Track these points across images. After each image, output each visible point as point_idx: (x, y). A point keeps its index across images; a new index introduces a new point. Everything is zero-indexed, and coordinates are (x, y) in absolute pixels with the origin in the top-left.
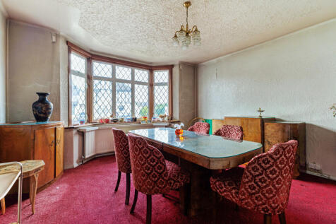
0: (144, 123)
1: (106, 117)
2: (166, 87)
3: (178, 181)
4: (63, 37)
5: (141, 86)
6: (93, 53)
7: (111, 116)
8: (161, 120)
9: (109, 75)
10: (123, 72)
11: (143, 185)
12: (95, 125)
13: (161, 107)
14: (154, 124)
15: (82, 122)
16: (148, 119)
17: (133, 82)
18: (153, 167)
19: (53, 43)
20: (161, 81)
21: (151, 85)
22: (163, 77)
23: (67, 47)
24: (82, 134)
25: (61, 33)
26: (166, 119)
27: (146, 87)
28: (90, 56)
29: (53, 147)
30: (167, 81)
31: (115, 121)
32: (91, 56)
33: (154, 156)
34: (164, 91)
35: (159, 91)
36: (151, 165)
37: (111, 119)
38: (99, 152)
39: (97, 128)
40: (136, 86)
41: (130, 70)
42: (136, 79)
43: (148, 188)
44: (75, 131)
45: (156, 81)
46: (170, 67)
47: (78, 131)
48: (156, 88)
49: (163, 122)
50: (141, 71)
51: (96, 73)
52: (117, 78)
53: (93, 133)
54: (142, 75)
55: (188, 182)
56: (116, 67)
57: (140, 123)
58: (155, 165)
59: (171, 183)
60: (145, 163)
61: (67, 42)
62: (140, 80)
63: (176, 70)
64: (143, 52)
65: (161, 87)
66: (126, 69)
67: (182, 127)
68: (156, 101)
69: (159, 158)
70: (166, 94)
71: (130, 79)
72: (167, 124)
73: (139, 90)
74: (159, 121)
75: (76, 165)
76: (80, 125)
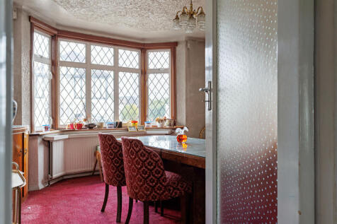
0: (133, 130)
1: (77, 122)
2: (167, 76)
3: (178, 189)
4: (25, 11)
5: (128, 74)
6: (60, 28)
7: (85, 120)
8: (158, 125)
9: (82, 59)
10: (102, 54)
11: (139, 191)
12: (63, 132)
13: (159, 106)
14: (148, 132)
15: (46, 128)
16: (138, 124)
17: (116, 69)
18: (151, 170)
19: (14, 20)
20: (159, 66)
21: (144, 72)
22: (162, 61)
23: (29, 23)
24: (48, 144)
25: (23, 7)
26: (166, 124)
27: (135, 75)
28: (56, 32)
29: (21, 157)
30: (167, 66)
31: (91, 127)
32: (58, 33)
33: (152, 159)
34: (163, 81)
35: (155, 81)
36: (149, 169)
37: (85, 123)
38: (69, 171)
39: (66, 136)
40: (121, 74)
41: (112, 50)
42: (121, 63)
43: (145, 194)
44: (39, 140)
45: (151, 66)
46: (172, 46)
47: (43, 140)
48: (151, 76)
49: (162, 128)
50: (128, 52)
51: (63, 56)
52: (94, 63)
53: (61, 144)
54: (130, 58)
55: (190, 191)
56: (92, 47)
57: (127, 130)
58: (153, 169)
59: (170, 190)
60: (141, 167)
61: (30, 18)
62: (127, 64)
63: (181, 51)
64: (132, 26)
65: (159, 76)
66: (106, 49)
67: (185, 131)
68: (151, 97)
69: (156, 162)
70: (167, 86)
71: (111, 63)
72: (167, 132)
73: (125, 80)
74: (155, 128)
75: (41, 186)
76: (44, 132)
